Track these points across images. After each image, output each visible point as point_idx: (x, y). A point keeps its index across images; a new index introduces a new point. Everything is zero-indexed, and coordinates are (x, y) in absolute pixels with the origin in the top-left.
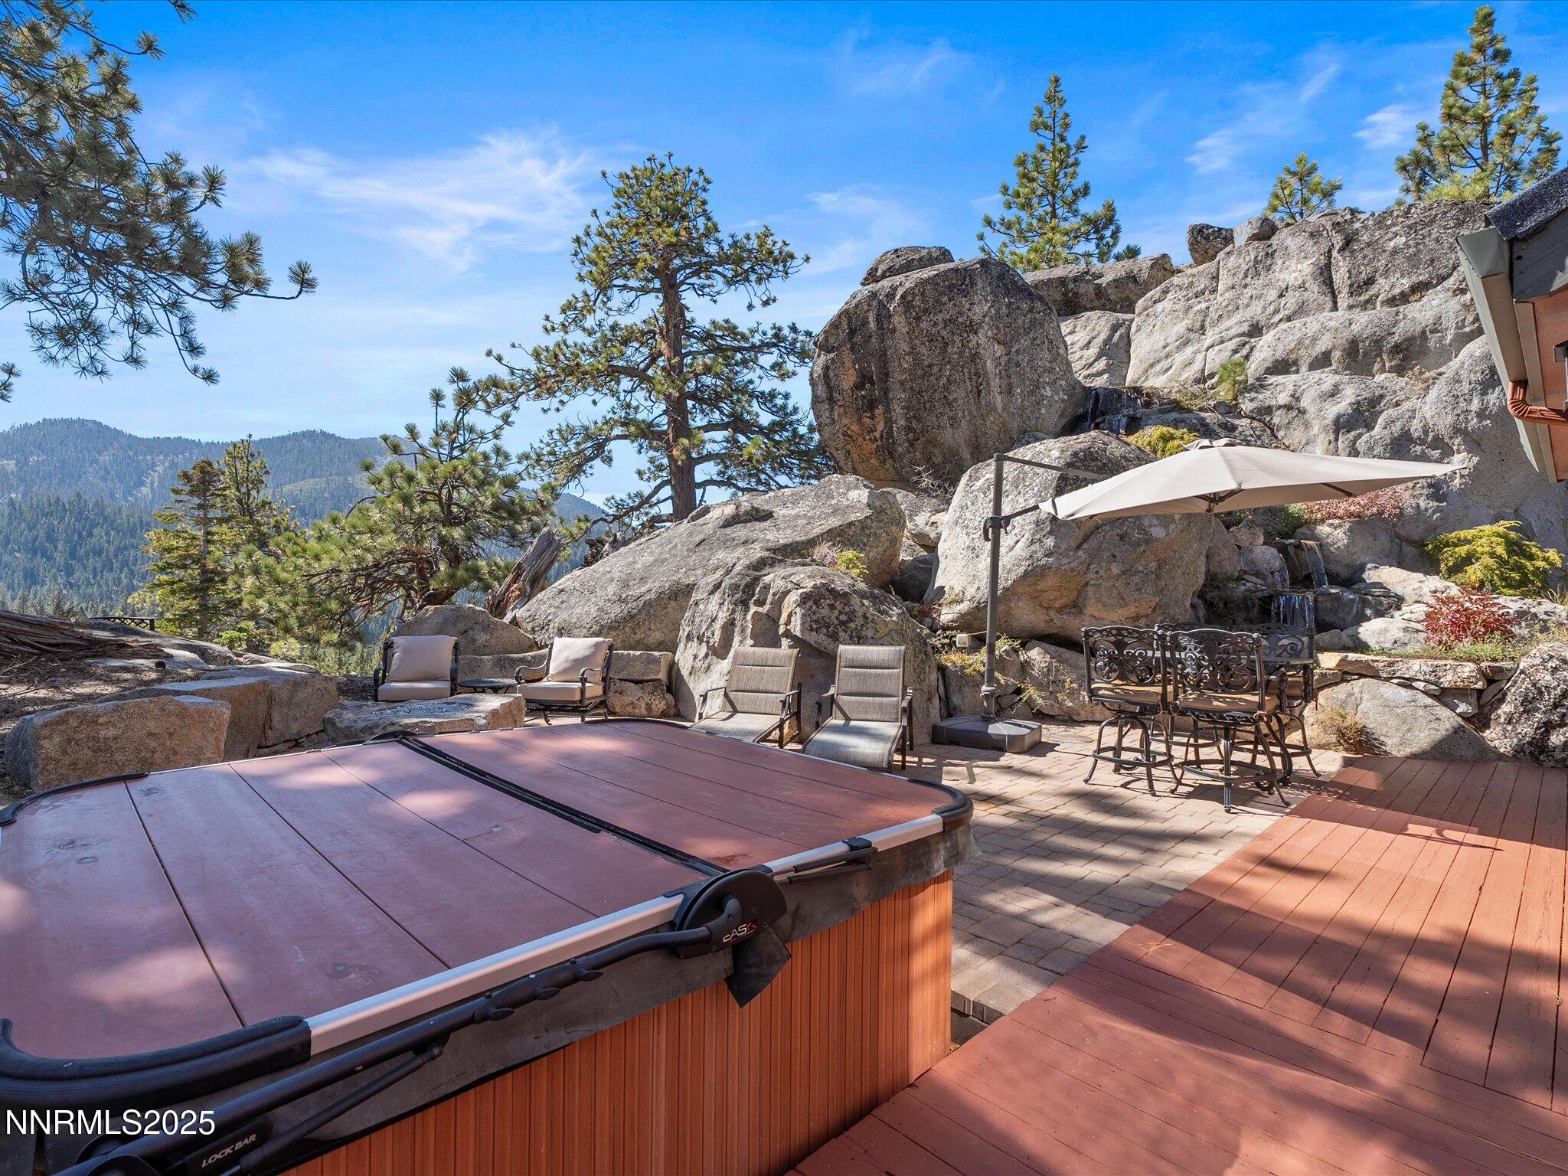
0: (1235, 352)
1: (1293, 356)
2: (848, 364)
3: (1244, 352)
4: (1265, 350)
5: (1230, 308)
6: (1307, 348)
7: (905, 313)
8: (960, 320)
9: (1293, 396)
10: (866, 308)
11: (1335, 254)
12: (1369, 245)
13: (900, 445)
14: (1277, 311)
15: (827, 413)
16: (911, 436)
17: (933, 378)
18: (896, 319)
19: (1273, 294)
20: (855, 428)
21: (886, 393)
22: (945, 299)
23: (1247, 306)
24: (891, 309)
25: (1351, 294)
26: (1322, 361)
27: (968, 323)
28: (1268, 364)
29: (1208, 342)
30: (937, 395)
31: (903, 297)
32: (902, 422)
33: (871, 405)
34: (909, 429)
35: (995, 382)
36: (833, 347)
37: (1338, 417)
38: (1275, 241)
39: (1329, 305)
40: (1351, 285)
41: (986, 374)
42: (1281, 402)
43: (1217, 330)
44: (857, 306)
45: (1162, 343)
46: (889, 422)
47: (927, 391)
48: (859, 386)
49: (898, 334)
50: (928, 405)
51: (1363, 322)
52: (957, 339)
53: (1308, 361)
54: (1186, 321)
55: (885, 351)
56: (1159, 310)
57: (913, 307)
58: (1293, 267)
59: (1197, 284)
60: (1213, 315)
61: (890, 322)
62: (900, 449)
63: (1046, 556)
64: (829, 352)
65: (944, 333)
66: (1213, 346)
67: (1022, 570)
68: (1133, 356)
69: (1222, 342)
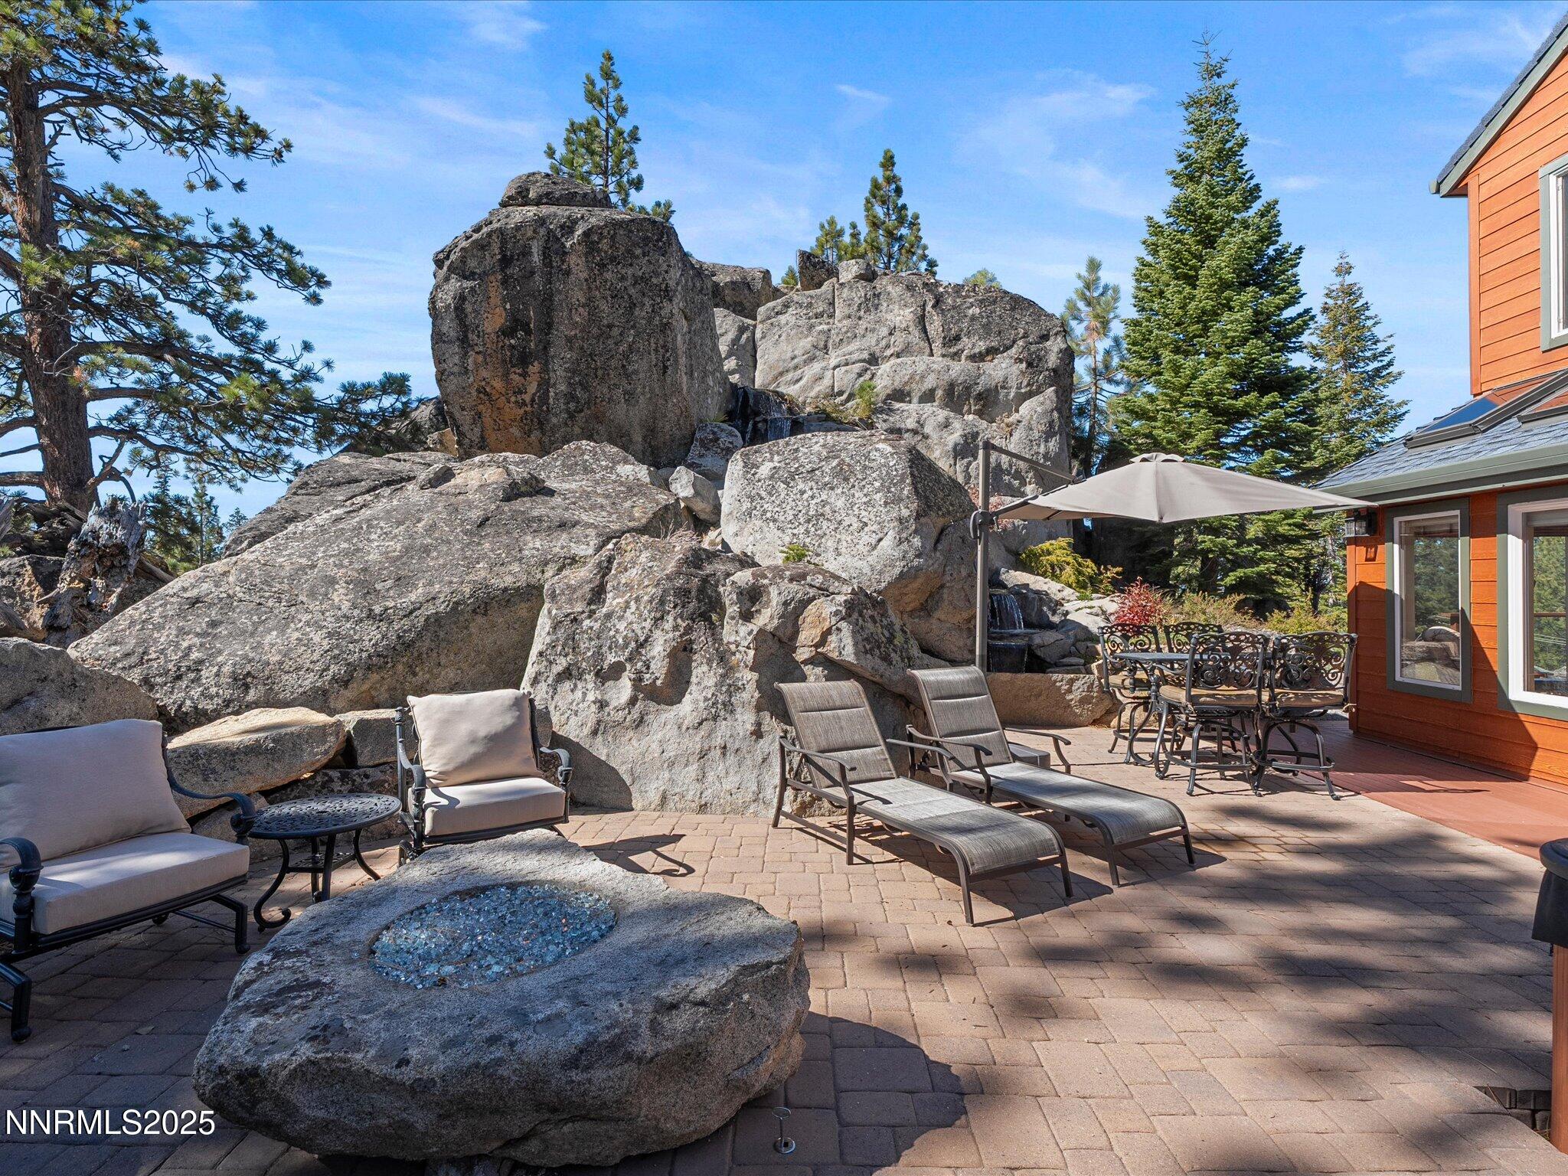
0: (860, 375)
1: (907, 388)
2: (495, 300)
3: (867, 376)
4: (885, 378)
5: (849, 334)
6: (917, 383)
7: (586, 255)
8: (654, 281)
9: (918, 422)
10: (530, 233)
11: (929, 308)
12: (954, 308)
13: (556, 415)
14: (888, 346)
15: (456, 359)
16: (572, 406)
17: (610, 342)
18: (573, 260)
19: (884, 331)
20: (498, 384)
21: (545, 348)
22: (638, 252)
23: (864, 336)
24: (568, 245)
25: (944, 345)
26: (928, 397)
27: (663, 286)
28: (889, 391)
29: (833, 362)
30: (613, 363)
31: (587, 234)
32: (563, 387)
33: (524, 360)
34: (571, 397)
35: (683, 360)
36: (473, 274)
37: (956, 445)
38: (877, 283)
39: (927, 351)
40: (944, 338)
41: (675, 350)
42: (910, 427)
43: (840, 352)
44: (518, 228)
45: (789, 355)
46: (545, 384)
47: (601, 355)
48: (507, 332)
49: (572, 278)
50: (600, 373)
51: (959, 369)
52: (648, 302)
53: (919, 394)
54: (810, 339)
55: (551, 295)
56: (783, 322)
57: (599, 251)
58: (896, 311)
59: (815, 305)
60: (835, 338)
61: (563, 261)
62: (554, 420)
63: (918, 556)
64: (466, 278)
65: (632, 291)
66: (838, 366)
67: (897, 571)
68: (759, 361)
69: (847, 364)
